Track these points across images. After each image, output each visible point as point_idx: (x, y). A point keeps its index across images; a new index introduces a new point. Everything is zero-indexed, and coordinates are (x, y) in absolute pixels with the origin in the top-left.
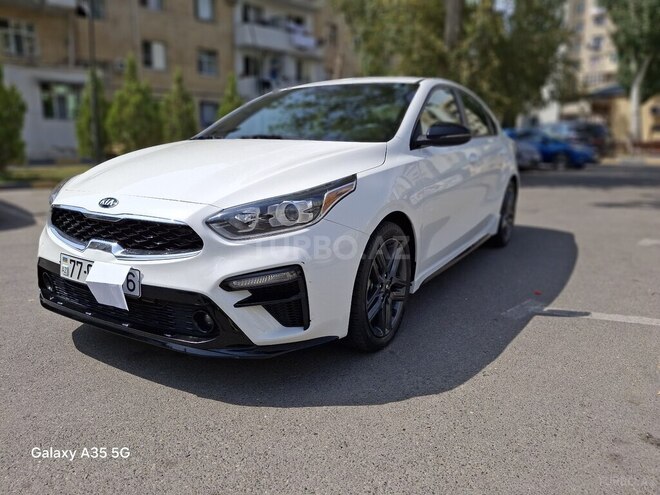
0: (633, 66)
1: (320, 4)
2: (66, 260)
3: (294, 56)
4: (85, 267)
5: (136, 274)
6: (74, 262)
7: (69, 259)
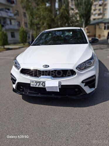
0: (83, 20)
1: (13, 5)
2: (33, 82)
3: (9, 18)
4: (41, 83)
5: (59, 83)
6: (37, 82)
7: (34, 82)
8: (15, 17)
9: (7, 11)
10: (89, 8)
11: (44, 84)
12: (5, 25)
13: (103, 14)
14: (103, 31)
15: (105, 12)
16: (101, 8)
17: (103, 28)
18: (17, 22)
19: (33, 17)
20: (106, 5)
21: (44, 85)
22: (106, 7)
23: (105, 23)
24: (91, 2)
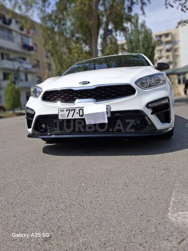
1: (32, 53)
2: (63, 111)
3: (24, 72)
4: (77, 111)
5: (108, 107)
6: (70, 110)
7: (65, 110)
8: (34, 70)
9: (22, 60)
10: (150, 53)
11: (81, 111)
12: (18, 83)
13: (174, 64)
14: (177, 87)
15: (177, 61)
16: (170, 54)
17: (176, 81)
18: (37, 77)
19: (62, 66)
20: (176, 50)
21: (81, 114)
22: (177, 53)
23: (179, 75)
24: (153, 44)
